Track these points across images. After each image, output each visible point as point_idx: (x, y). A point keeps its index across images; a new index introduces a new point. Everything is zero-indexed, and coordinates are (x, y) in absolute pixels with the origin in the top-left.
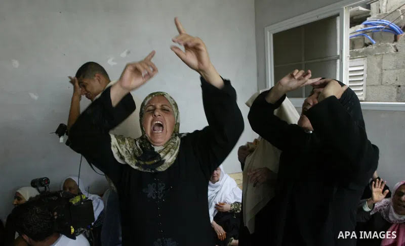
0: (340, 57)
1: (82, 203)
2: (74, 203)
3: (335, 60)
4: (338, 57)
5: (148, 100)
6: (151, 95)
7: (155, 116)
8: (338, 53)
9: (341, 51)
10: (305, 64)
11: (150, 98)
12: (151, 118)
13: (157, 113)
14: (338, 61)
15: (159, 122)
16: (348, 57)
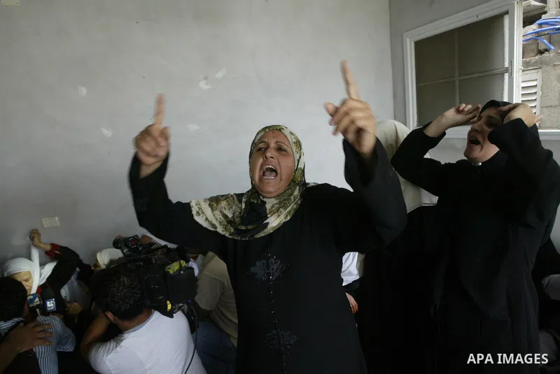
0: (509, 70)
1: (182, 272)
2: (171, 272)
3: (502, 74)
4: (507, 70)
5: (260, 135)
6: (264, 129)
7: (266, 157)
8: (507, 65)
9: (511, 63)
10: (460, 81)
11: (263, 133)
12: (261, 161)
13: (269, 154)
14: (506, 76)
15: (270, 167)
16: (520, 69)
